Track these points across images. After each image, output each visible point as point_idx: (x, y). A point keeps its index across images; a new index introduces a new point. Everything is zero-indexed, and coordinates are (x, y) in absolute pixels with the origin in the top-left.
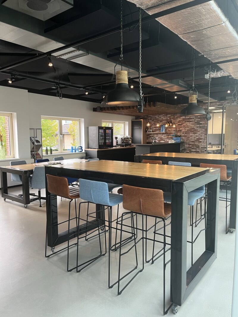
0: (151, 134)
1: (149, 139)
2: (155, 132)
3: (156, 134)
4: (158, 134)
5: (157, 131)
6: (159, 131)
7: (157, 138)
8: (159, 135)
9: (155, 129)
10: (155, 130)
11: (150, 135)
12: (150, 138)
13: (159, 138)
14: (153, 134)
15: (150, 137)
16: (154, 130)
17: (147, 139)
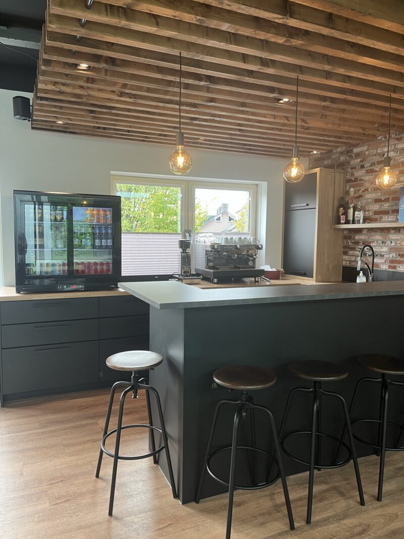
0: (359, 231)
1: (351, 252)
2: (375, 220)
3: (382, 230)
4: (388, 230)
5: (385, 218)
6: (391, 218)
7: (385, 249)
8: (393, 236)
9: (376, 207)
10: (376, 213)
11: (357, 237)
12: (354, 249)
13: (391, 250)
14: (370, 230)
15: (357, 243)
16: (370, 214)
17: (345, 253)
